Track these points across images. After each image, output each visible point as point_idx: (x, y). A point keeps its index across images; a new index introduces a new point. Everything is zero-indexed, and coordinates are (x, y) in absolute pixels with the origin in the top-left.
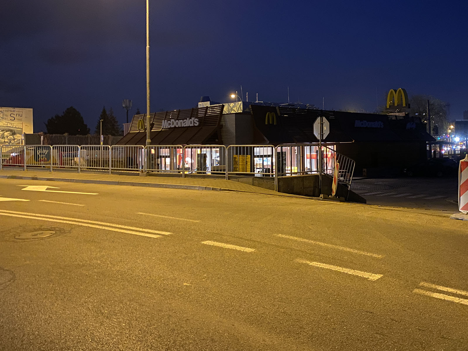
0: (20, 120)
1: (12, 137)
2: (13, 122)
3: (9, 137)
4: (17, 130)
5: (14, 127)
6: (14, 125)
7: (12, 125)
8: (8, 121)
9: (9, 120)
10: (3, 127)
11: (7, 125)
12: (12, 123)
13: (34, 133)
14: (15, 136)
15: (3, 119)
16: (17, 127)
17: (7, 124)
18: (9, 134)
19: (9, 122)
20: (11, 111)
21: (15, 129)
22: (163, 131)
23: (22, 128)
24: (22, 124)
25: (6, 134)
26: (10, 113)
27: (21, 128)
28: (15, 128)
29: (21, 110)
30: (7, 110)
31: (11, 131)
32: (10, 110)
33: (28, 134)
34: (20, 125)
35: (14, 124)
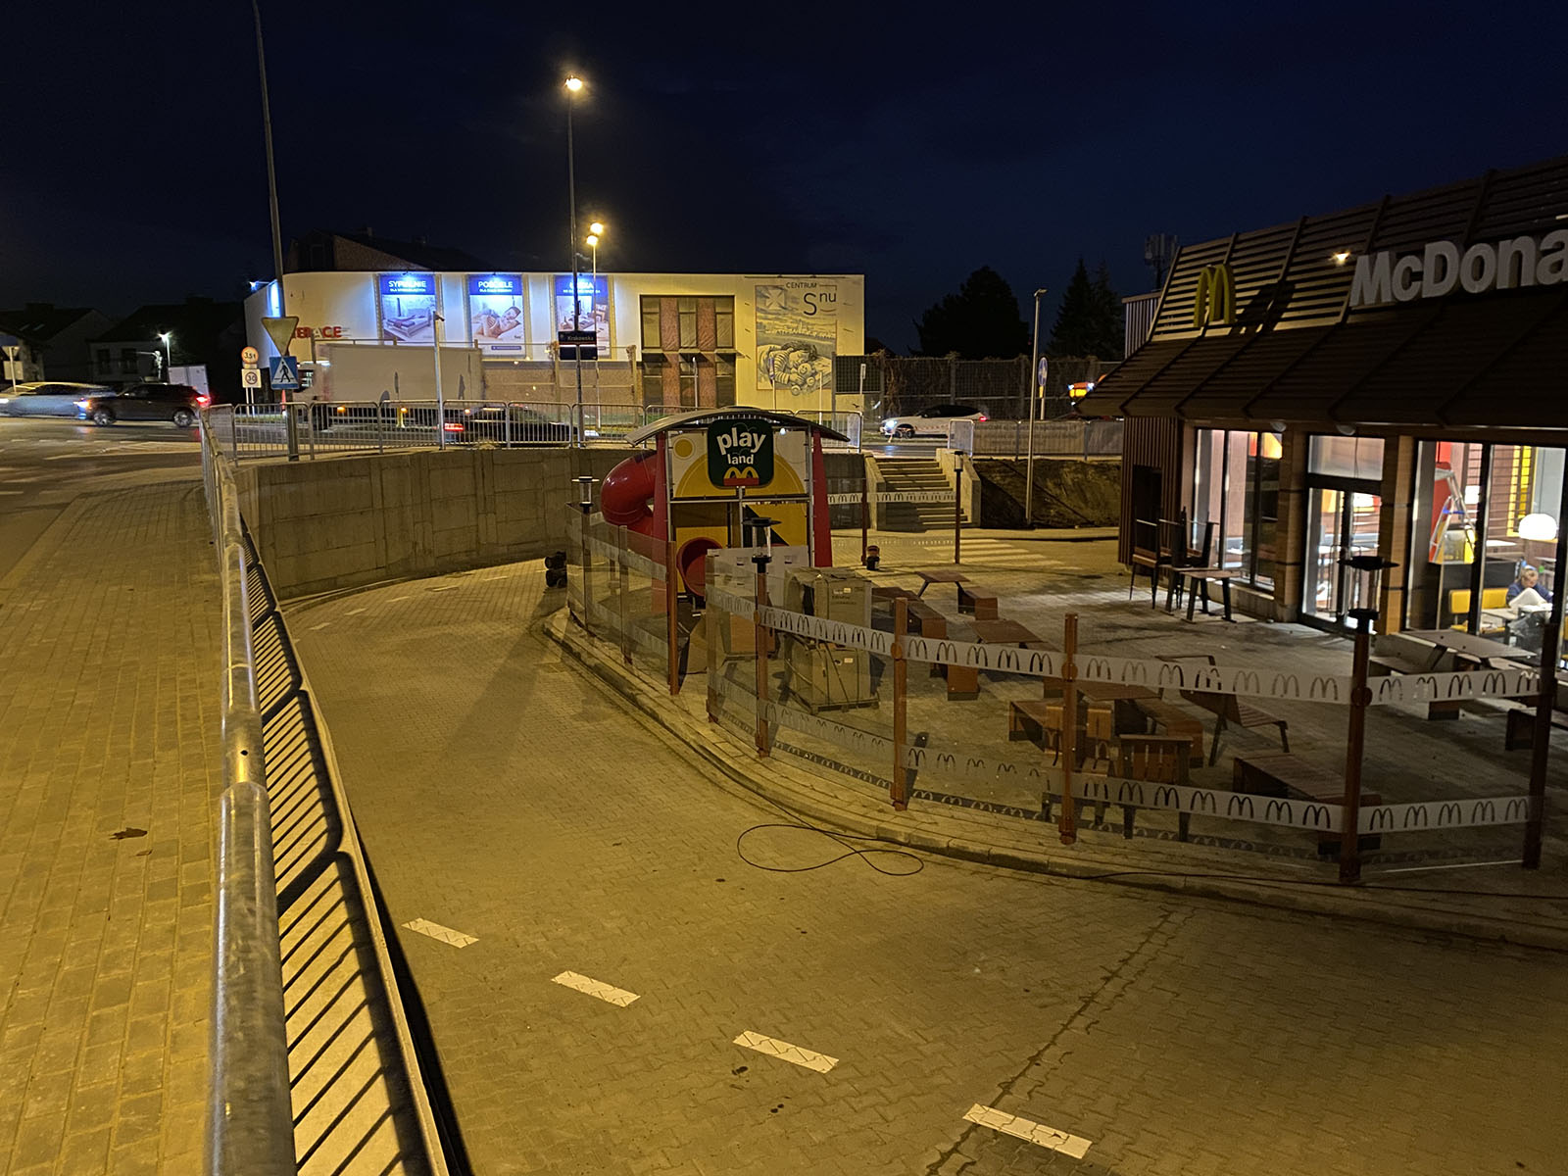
0: (829, 312)
1: (807, 365)
2: (811, 321)
3: (800, 367)
4: (823, 345)
5: (815, 334)
6: (816, 328)
7: (808, 329)
8: (799, 318)
9: (800, 315)
10: (787, 337)
11: (797, 328)
12: (808, 324)
13: (865, 353)
14: (815, 363)
15: (787, 312)
16: (821, 335)
17: (796, 325)
18: (802, 356)
19: (803, 319)
20: (806, 285)
21: (817, 341)
22: (1352, 326)
23: (836, 339)
24: (836, 324)
25: (794, 357)
26: (804, 291)
27: (831, 339)
28: (817, 337)
29: (833, 282)
30: (795, 281)
31: (806, 347)
32: (803, 281)
33: (851, 357)
34: (830, 328)
35: (813, 325)
